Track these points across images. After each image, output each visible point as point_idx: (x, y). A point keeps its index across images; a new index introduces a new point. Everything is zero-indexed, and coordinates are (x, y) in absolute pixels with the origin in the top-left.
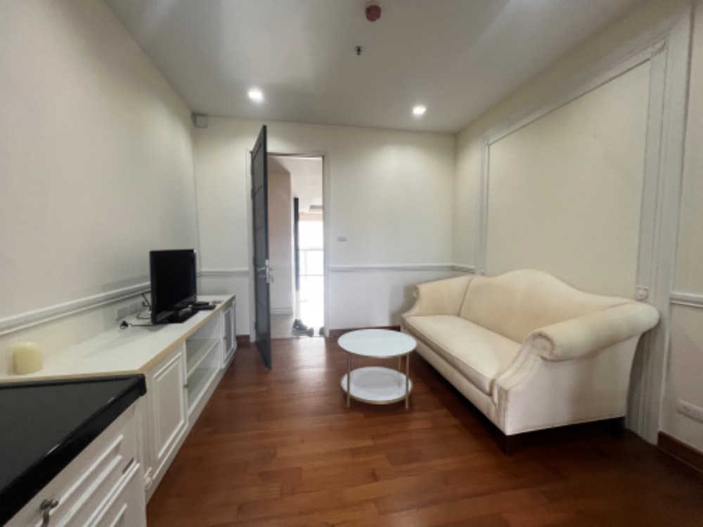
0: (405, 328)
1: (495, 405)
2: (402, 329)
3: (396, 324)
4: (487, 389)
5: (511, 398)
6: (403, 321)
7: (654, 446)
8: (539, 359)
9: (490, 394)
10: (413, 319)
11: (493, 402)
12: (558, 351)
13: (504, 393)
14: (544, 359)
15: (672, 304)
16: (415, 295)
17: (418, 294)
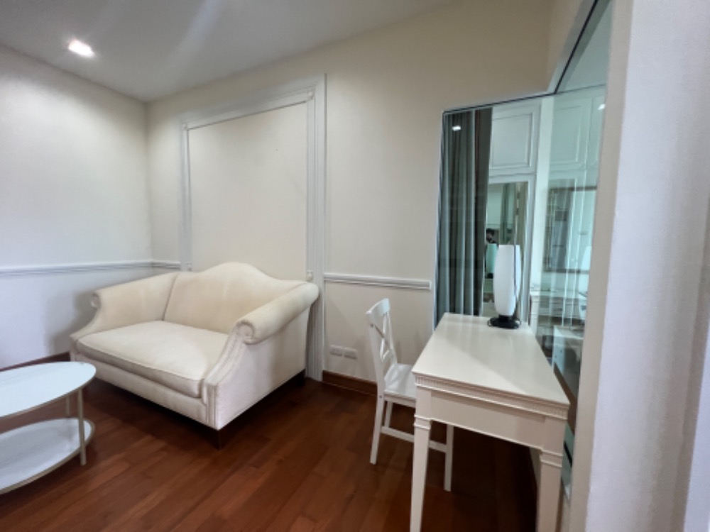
0: (78, 352)
1: (205, 405)
2: (73, 356)
3: (62, 351)
4: (196, 392)
5: (220, 392)
6: (75, 344)
7: (320, 382)
8: (244, 345)
9: (200, 397)
10: (92, 337)
11: (203, 403)
12: (258, 334)
13: (213, 390)
14: (247, 344)
15: (325, 281)
16: (93, 304)
17: (99, 303)
